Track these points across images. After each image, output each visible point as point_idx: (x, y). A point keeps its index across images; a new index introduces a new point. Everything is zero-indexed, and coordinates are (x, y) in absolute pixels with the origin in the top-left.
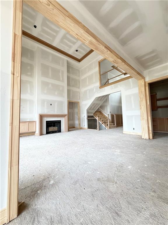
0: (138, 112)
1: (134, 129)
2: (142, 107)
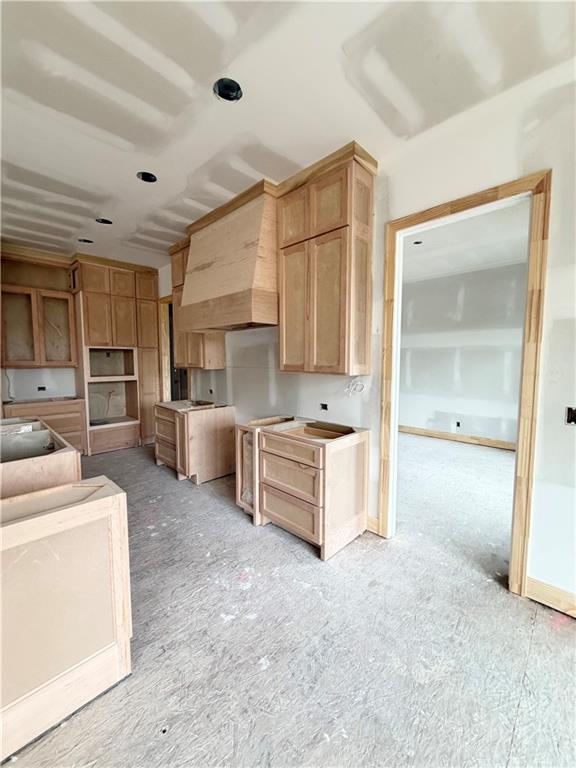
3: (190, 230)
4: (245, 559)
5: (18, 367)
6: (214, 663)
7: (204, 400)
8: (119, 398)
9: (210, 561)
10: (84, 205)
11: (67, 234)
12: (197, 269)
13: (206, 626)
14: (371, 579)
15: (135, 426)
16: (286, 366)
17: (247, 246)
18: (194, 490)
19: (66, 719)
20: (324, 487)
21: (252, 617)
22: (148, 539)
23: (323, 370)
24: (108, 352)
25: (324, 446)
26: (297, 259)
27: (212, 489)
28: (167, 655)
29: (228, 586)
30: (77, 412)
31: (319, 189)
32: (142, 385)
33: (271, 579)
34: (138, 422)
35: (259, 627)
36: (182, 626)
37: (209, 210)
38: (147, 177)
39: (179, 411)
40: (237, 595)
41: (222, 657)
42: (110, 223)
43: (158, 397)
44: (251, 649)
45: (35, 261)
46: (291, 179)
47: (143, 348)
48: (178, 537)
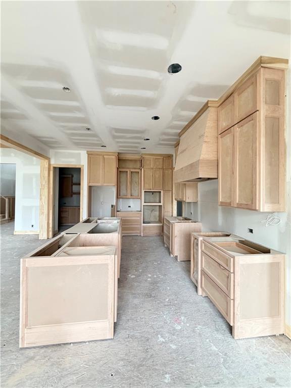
0: (36, 202)
1: (33, 226)
2: (43, 197)
3: (180, 135)
4: (184, 311)
5: (122, 198)
6: (145, 358)
7: (188, 217)
8: (156, 212)
9: (166, 304)
10: (139, 135)
11: (136, 147)
12: (181, 153)
13: (150, 337)
14: (271, 376)
15: (160, 226)
16: (222, 202)
17: (200, 137)
18: (176, 264)
19: (89, 342)
20: (234, 286)
21: (174, 347)
22: (146, 281)
23: (243, 206)
24: (153, 193)
25: (234, 257)
26: (228, 139)
27: (184, 266)
28: (129, 340)
29: (169, 322)
30: (138, 217)
31: (239, 95)
32: (164, 208)
33: (194, 331)
34: (161, 224)
35: (174, 355)
36: (140, 330)
37: (186, 123)
38: (156, 118)
39: (171, 222)
40: (172, 329)
41: (149, 359)
42: (148, 139)
43: (171, 214)
44: (165, 365)
45: (130, 159)
46: (224, 95)
47: (165, 191)
48: (158, 285)
